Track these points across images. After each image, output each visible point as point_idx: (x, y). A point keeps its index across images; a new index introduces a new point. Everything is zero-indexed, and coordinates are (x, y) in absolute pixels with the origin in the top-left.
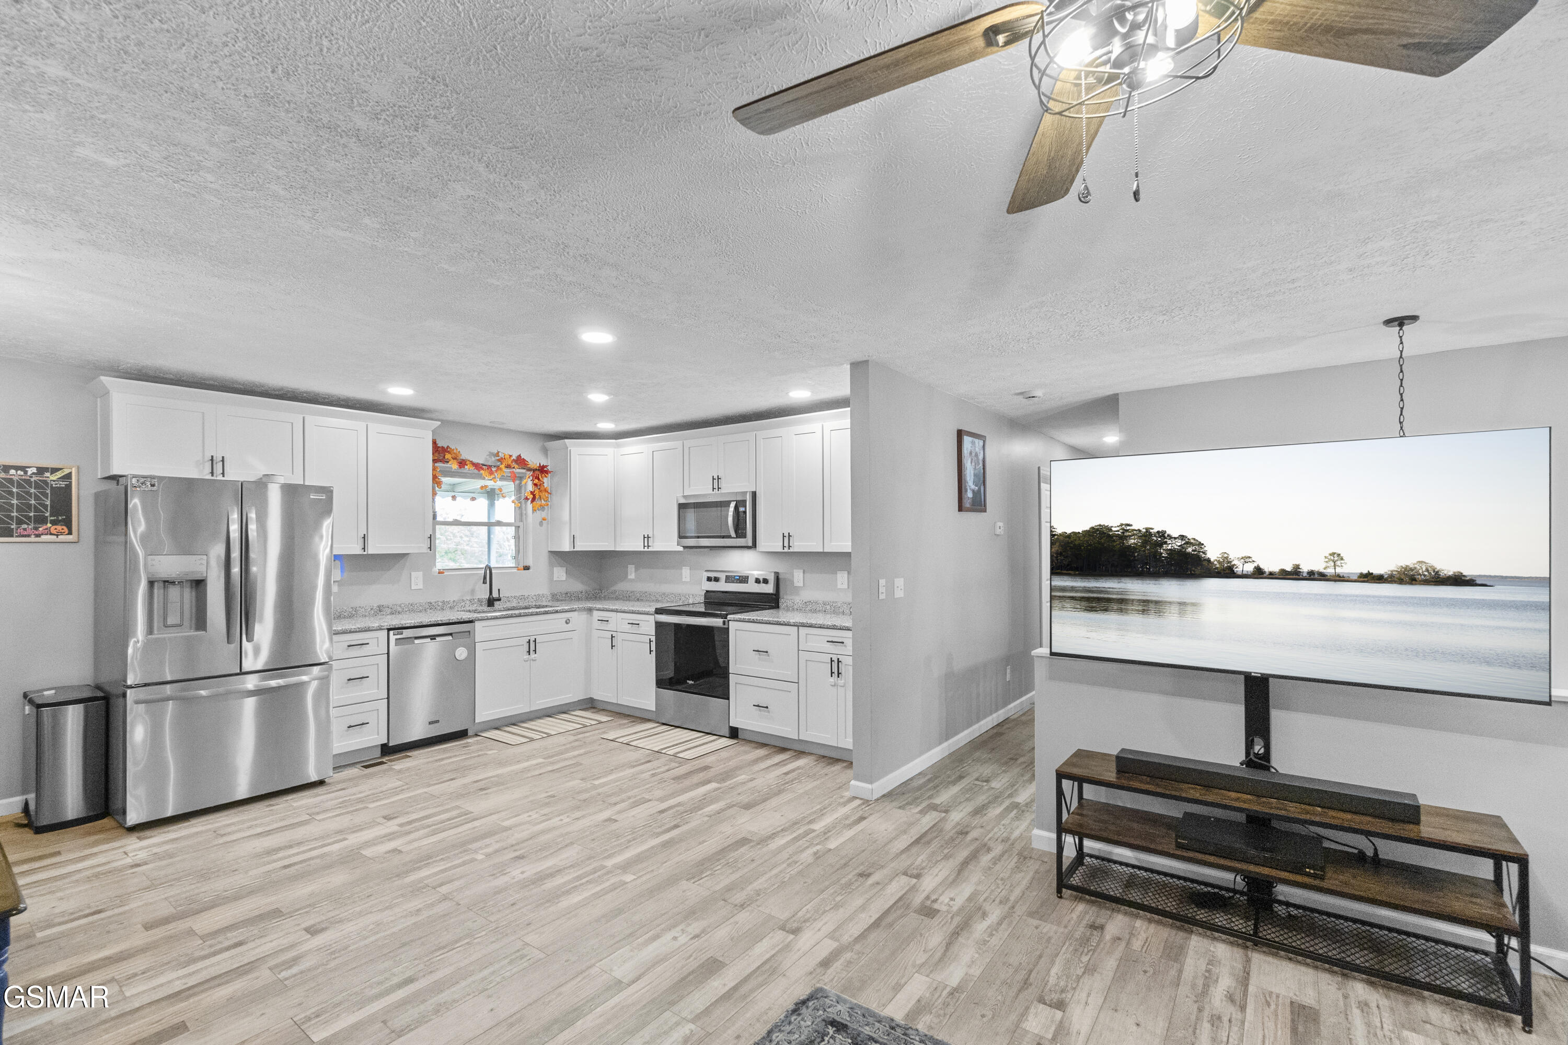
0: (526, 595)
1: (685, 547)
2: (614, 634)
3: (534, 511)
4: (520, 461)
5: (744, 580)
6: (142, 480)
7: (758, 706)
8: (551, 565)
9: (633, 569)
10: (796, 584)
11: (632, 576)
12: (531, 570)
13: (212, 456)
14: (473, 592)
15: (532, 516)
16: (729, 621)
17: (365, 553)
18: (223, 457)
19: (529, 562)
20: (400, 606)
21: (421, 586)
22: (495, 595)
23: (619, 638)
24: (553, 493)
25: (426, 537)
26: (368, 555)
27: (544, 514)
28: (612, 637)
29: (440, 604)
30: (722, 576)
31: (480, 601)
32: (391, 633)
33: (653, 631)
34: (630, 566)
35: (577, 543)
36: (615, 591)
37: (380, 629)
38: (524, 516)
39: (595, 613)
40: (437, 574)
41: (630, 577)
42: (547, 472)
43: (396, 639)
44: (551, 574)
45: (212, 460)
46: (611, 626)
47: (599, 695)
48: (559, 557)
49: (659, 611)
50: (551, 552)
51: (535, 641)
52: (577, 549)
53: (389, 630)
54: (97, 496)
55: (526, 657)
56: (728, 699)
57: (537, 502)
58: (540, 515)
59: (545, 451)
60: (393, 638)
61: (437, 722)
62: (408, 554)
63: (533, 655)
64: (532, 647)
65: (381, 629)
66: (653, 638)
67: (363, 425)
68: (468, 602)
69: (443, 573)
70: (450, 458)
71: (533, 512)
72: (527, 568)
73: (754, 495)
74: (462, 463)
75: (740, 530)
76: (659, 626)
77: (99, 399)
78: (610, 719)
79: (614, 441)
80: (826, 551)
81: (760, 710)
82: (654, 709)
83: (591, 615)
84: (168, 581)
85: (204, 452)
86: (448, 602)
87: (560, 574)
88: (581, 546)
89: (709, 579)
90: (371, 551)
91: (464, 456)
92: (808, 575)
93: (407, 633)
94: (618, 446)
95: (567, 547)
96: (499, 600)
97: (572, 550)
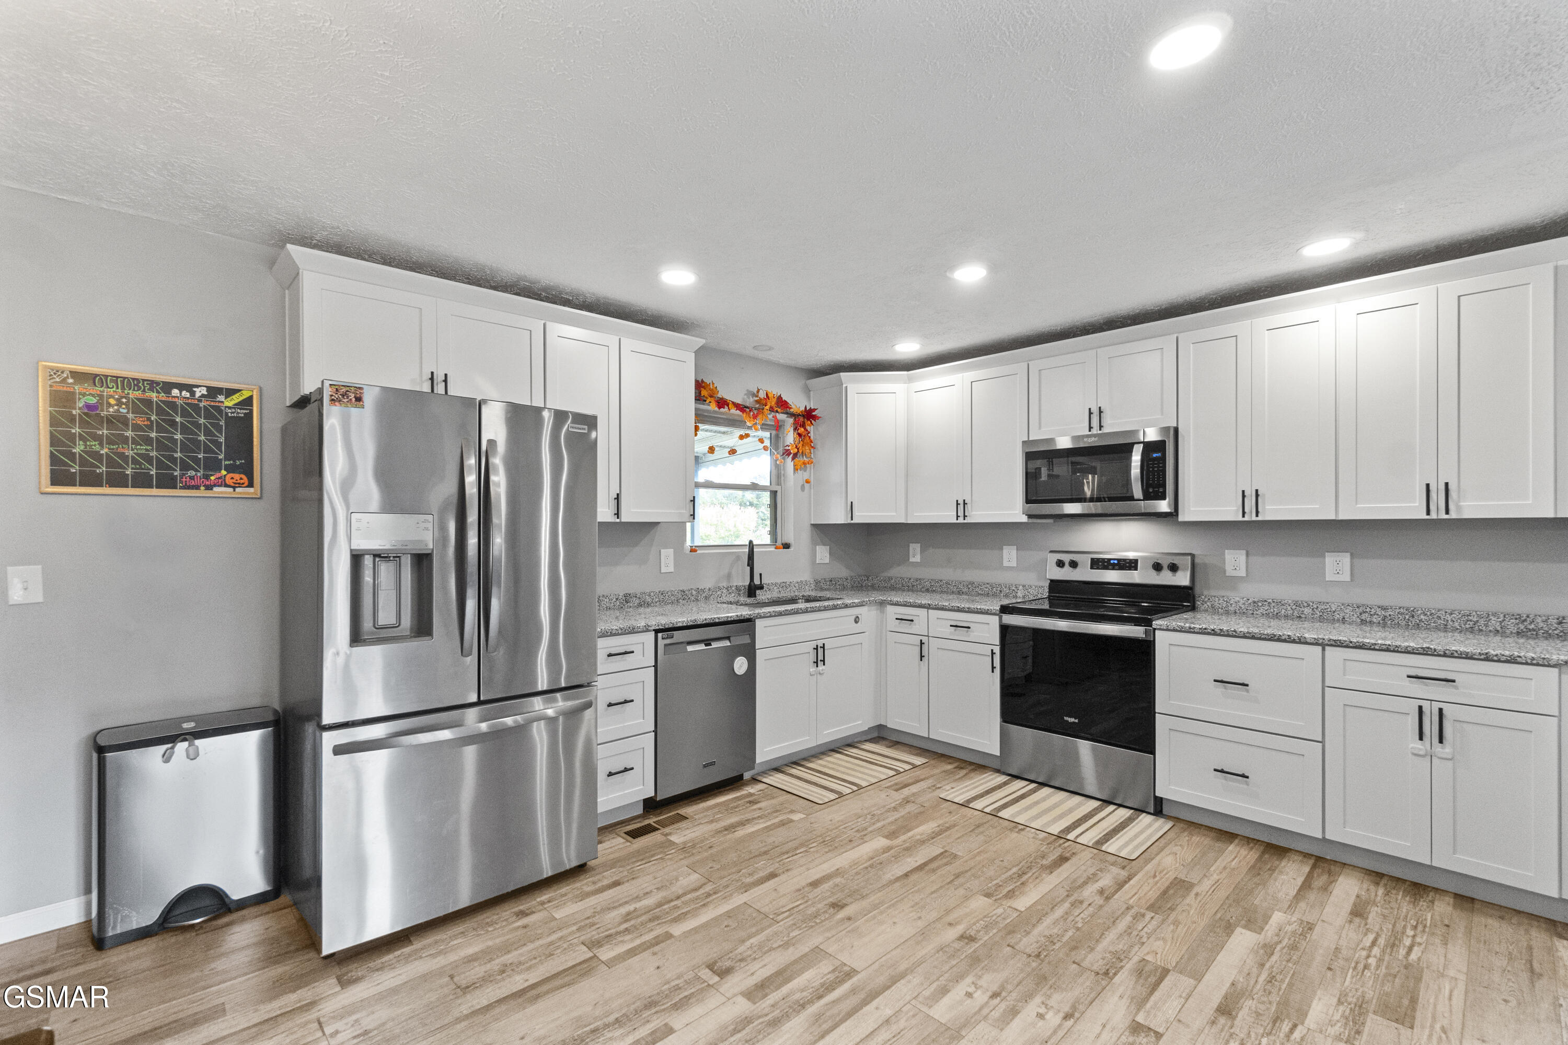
0: (788, 581)
1: (1030, 516)
2: (925, 639)
3: (796, 470)
4: (782, 404)
5: (1131, 565)
6: (344, 390)
7: (1222, 771)
8: (814, 543)
9: (918, 549)
10: (1230, 572)
11: (916, 558)
12: (792, 549)
13: (432, 373)
14: (729, 576)
15: (792, 478)
16: (1155, 629)
17: (618, 520)
18: (446, 375)
19: (789, 537)
20: (649, 595)
21: (671, 569)
22: (757, 581)
23: (934, 644)
24: (818, 446)
25: (688, 500)
26: (621, 523)
27: (806, 475)
28: (922, 643)
29: (694, 593)
30: (1085, 561)
31: (738, 589)
32: (660, 635)
33: (996, 640)
34: (912, 546)
35: (856, 513)
36: (890, 578)
37: (646, 630)
38: (782, 478)
39: (890, 609)
40: (688, 552)
41: (912, 560)
42: (815, 418)
43: (666, 645)
44: (814, 554)
45: (432, 379)
46: (916, 628)
47: (896, 722)
48: (824, 532)
49: (1005, 610)
50: (815, 526)
51: (823, 647)
52: (855, 521)
53: (657, 631)
54: (284, 430)
55: (813, 669)
56: (1152, 751)
57: (800, 459)
58: (803, 475)
59: (807, 391)
60: (661, 643)
61: (713, 764)
62: (659, 523)
63: (821, 667)
64: (820, 655)
65: (648, 631)
66: (997, 650)
67: (612, 340)
68: (725, 591)
69: (695, 551)
70: (706, 395)
71: (794, 472)
72: (786, 546)
73: (1176, 430)
74: (722, 403)
75: (1154, 488)
76: (1005, 630)
77: (287, 291)
78: (924, 760)
79: (905, 373)
80: (1341, 517)
81: (1226, 779)
82: (998, 754)
83: (883, 612)
84: (379, 556)
85: (421, 367)
86: (703, 590)
87: (823, 554)
88: (862, 516)
89: (1060, 564)
90: (625, 517)
91: (723, 393)
92: (1256, 560)
93: (679, 636)
94: (910, 380)
95: (838, 517)
96: (761, 587)
97: (849, 521)
